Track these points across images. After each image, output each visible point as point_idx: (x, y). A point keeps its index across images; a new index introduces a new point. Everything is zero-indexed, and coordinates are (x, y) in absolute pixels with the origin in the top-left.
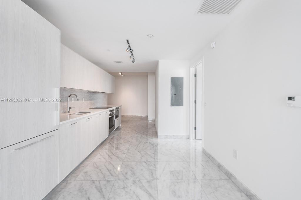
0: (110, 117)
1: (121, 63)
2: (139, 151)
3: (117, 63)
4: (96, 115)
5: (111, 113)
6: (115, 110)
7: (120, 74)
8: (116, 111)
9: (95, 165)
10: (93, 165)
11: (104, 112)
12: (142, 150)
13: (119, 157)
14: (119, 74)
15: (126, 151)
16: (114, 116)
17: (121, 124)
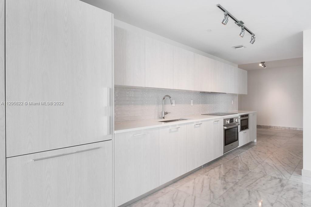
0: (226, 128)
1: (243, 48)
2: (249, 192)
3: (237, 49)
4: (193, 125)
5: (228, 123)
6: (239, 118)
7: (261, 65)
8: (241, 120)
9: (175, 196)
10: (174, 195)
11: (212, 120)
12: (257, 191)
13: (213, 193)
14: (259, 66)
15: (232, 185)
16: (237, 127)
17: (256, 140)
